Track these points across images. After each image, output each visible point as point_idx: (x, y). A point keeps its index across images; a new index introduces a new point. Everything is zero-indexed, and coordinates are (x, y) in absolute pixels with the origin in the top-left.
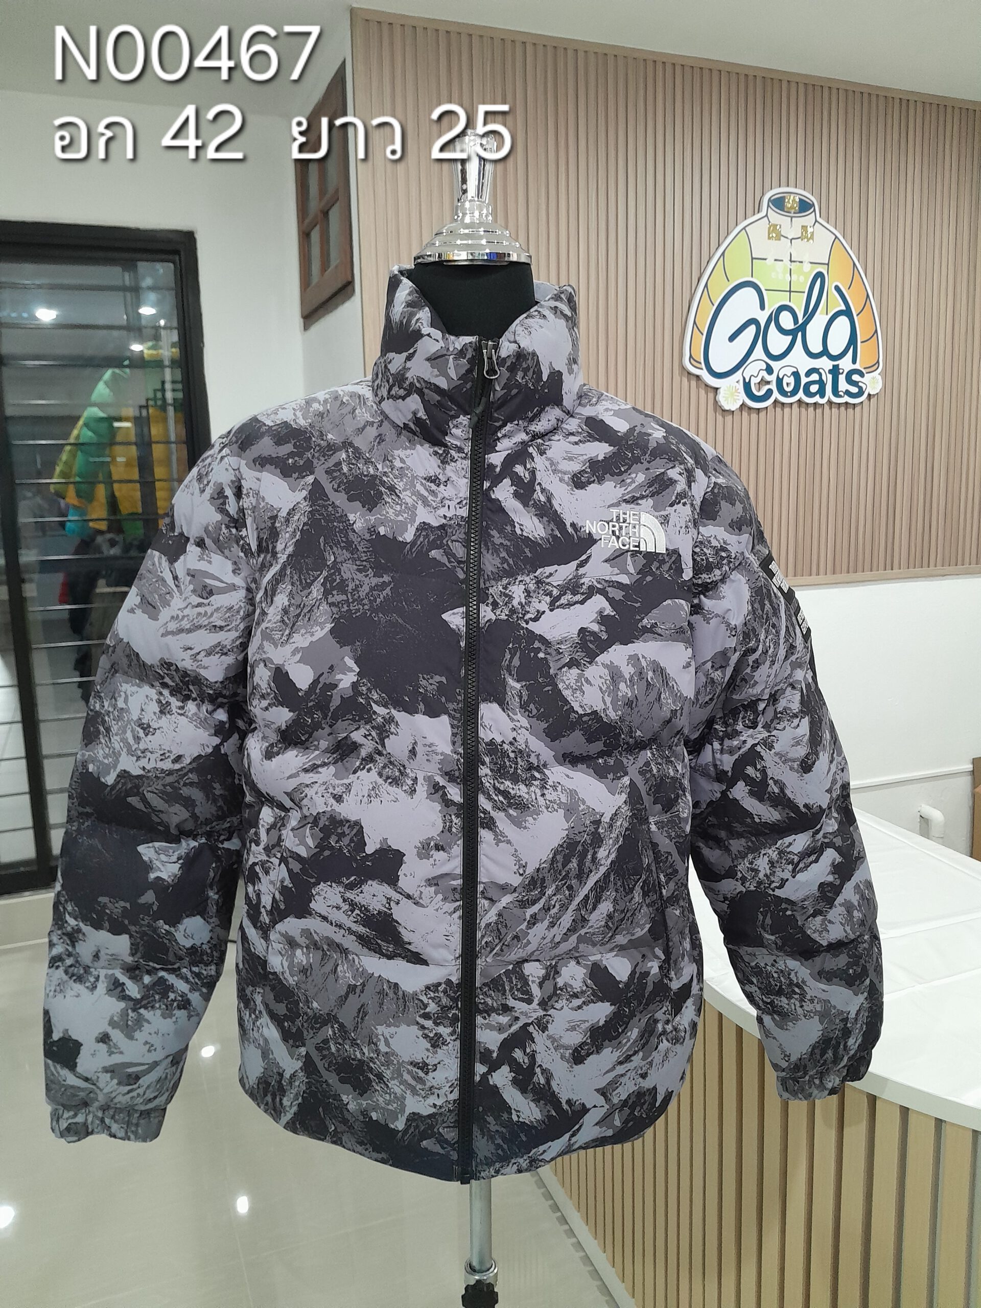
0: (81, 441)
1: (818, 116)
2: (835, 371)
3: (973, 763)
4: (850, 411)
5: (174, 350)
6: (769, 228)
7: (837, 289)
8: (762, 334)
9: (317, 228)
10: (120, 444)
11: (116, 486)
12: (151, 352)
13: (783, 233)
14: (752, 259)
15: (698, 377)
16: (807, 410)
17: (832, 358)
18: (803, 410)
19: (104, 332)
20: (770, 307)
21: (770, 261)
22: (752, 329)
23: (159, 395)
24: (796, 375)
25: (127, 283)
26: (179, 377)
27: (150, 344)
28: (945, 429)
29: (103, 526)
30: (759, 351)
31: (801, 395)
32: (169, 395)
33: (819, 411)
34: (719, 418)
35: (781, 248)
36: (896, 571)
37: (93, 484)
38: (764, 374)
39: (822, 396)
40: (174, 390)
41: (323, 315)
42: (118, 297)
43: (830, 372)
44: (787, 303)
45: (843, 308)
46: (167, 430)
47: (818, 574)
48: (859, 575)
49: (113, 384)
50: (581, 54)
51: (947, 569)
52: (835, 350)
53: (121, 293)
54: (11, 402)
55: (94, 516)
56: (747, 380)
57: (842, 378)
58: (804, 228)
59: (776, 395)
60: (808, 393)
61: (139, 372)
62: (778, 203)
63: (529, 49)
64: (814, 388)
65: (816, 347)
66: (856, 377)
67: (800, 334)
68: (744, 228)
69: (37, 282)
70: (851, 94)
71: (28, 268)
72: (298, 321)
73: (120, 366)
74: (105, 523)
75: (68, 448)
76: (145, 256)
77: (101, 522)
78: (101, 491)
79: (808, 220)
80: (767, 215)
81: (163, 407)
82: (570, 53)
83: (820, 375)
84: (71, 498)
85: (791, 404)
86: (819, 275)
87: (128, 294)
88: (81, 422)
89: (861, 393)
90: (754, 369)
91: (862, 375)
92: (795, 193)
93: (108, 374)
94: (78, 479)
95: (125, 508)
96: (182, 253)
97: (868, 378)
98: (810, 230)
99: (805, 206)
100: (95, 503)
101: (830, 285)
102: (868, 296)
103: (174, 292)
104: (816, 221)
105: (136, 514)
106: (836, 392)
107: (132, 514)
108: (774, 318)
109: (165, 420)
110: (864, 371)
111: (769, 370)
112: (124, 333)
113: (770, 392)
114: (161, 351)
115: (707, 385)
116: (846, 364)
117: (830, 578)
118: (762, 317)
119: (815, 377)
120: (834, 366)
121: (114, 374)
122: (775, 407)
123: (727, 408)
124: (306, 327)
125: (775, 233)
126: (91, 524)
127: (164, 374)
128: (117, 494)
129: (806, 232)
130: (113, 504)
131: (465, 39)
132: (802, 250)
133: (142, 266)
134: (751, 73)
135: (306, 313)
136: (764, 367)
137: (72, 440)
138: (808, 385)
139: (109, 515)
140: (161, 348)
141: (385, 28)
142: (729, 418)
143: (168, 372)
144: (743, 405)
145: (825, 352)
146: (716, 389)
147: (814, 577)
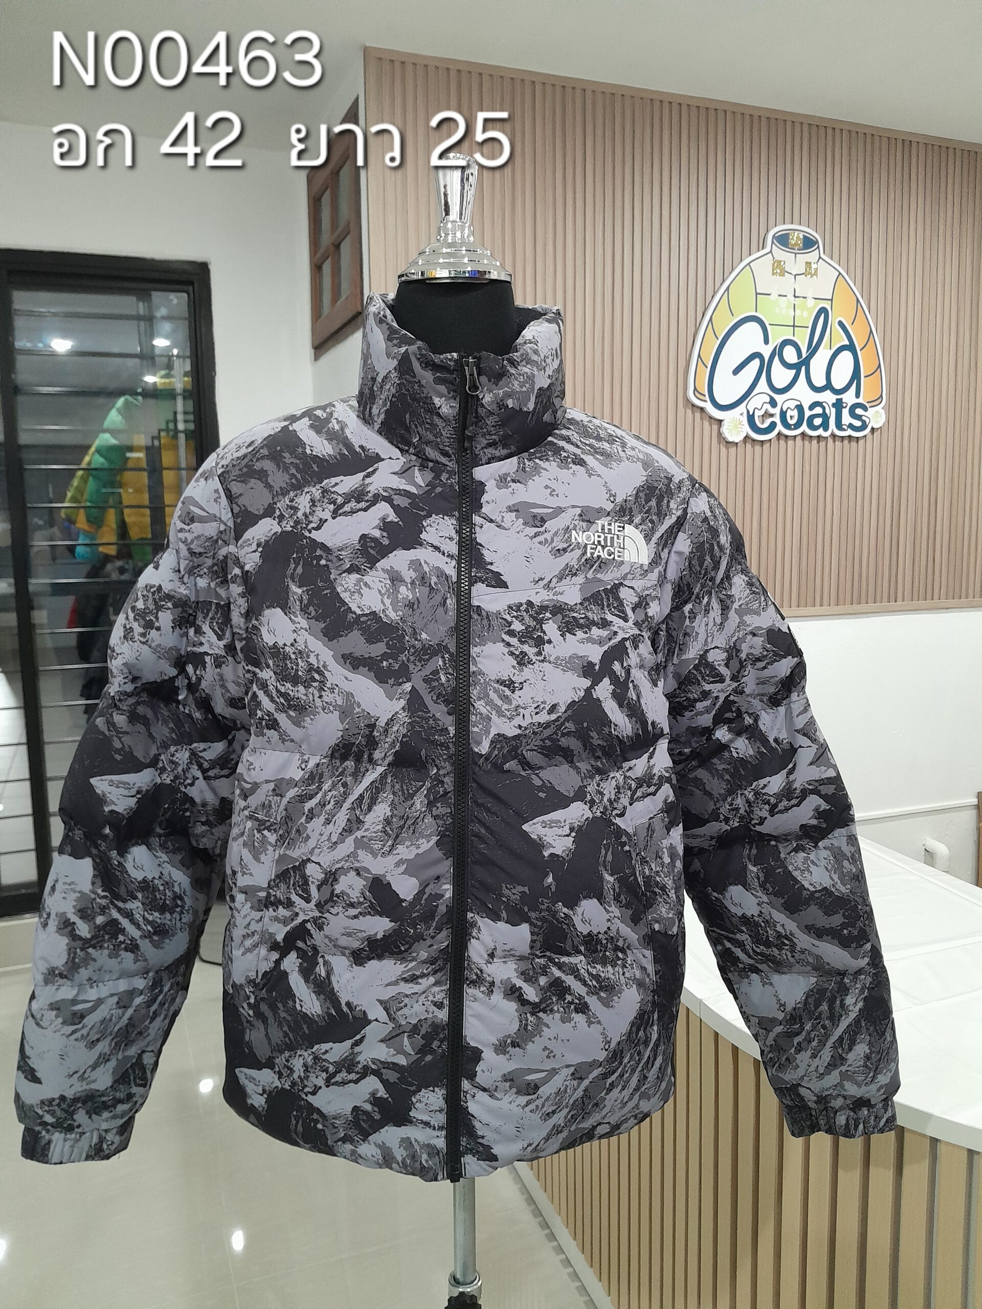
0: (93, 466)
1: (822, 155)
2: (839, 405)
3: (978, 797)
4: (854, 444)
5: (186, 379)
6: (773, 264)
7: (841, 324)
8: (765, 368)
9: (329, 261)
10: (131, 469)
11: (126, 511)
12: (163, 381)
13: (786, 269)
14: (757, 294)
15: (702, 409)
16: (810, 442)
17: (836, 392)
18: (807, 443)
19: (119, 360)
20: (774, 342)
21: (774, 296)
22: (756, 363)
23: (171, 426)
24: (800, 408)
25: (141, 312)
26: (190, 408)
27: (163, 372)
28: (949, 463)
29: (112, 551)
30: (763, 385)
31: (804, 428)
32: (181, 426)
33: (822, 444)
34: (723, 449)
35: (786, 284)
36: (899, 603)
37: (103, 509)
38: (768, 407)
39: (826, 429)
40: (186, 421)
41: (334, 346)
42: (131, 326)
43: (834, 405)
44: (792, 338)
45: (847, 343)
46: (177, 456)
47: (821, 605)
48: (863, 607)
49: (126, 411)
50: (589, 94)
51: (951, 602)
52: (838, 384)
53: (135, 322)
54: (24, 427)
55: (104, 541)
56: (751, 413)
57: (845, 412)
58: (808, 264)
59: (780, 427)
60: (812, 427)
61: (151, 402)
62: (783, 240)
63: (538, 88)
64: (817, 421)
65: (820, 381)
66: (859, 411)
67: (803, 368)
68: (749, 264)
69: (53, 310)
70: (854, 135)
71: (44, 296)
72: (308, 351)
73: (134, 394)
74: (114, 547)
75: (80, 473)
76: (158, 286)
77: (110, 547)
78: (111, 517)
79: (812, 256)
80: (771, 252)
81: (175, 437)
82: (578, 92)
83: (824, 408)
84: (82, 522)
85: (795, 436)
86: (823, 310)
87: (142, 323)
88: (93, 449)
89: (864, 426)
90: (758, 402)
91: (865, 409)
92: (799, 230)
93: (121, 402)
94: (88, 504)
95: (134, 534)
96: (196, 285)
97: (871, 412)
98: (814, 266)
99: (809, 243)
100: (105, 529)
101: (834, 321)
102: (871, 331)
103: (187, 323)
104: (820, 258)
105: (146, 539)
106: (839, 425)
107: (142, 539)
108: (778, 352)
109: (176, 448)
110: (868, 405)
111: (773, 403)
112: (137, 361)
113: (773, 425)
114: (173, 380)
115: (711, 418)
116: (849, 398)
117: (834, 609)
118: (766, 352)
119: (818, 410)
120: (837, 400)
121: (126, 401)
122: (779, 440)
123: (731, 440)
124: (317, 358)
125: (779, 269)
126: (101, 549)
127: (176, 405)
128: (127, 519)
129: (810, 268)
130: (123, 529)
131: (475, 79)
132: (805, 286)
133: (157, 296)
134: (756, 114)
135: (316, 344)
136: (768, 400)
137: (84, 465)
138: (812, 418)
139: (118, 539)
140: (173, 377)
141: (397, 65)
142: (733, 450)
143: (180, 402)
144: (747, 438)
145: (829, 386)
146: (721, 421)
147: (817, 608)
